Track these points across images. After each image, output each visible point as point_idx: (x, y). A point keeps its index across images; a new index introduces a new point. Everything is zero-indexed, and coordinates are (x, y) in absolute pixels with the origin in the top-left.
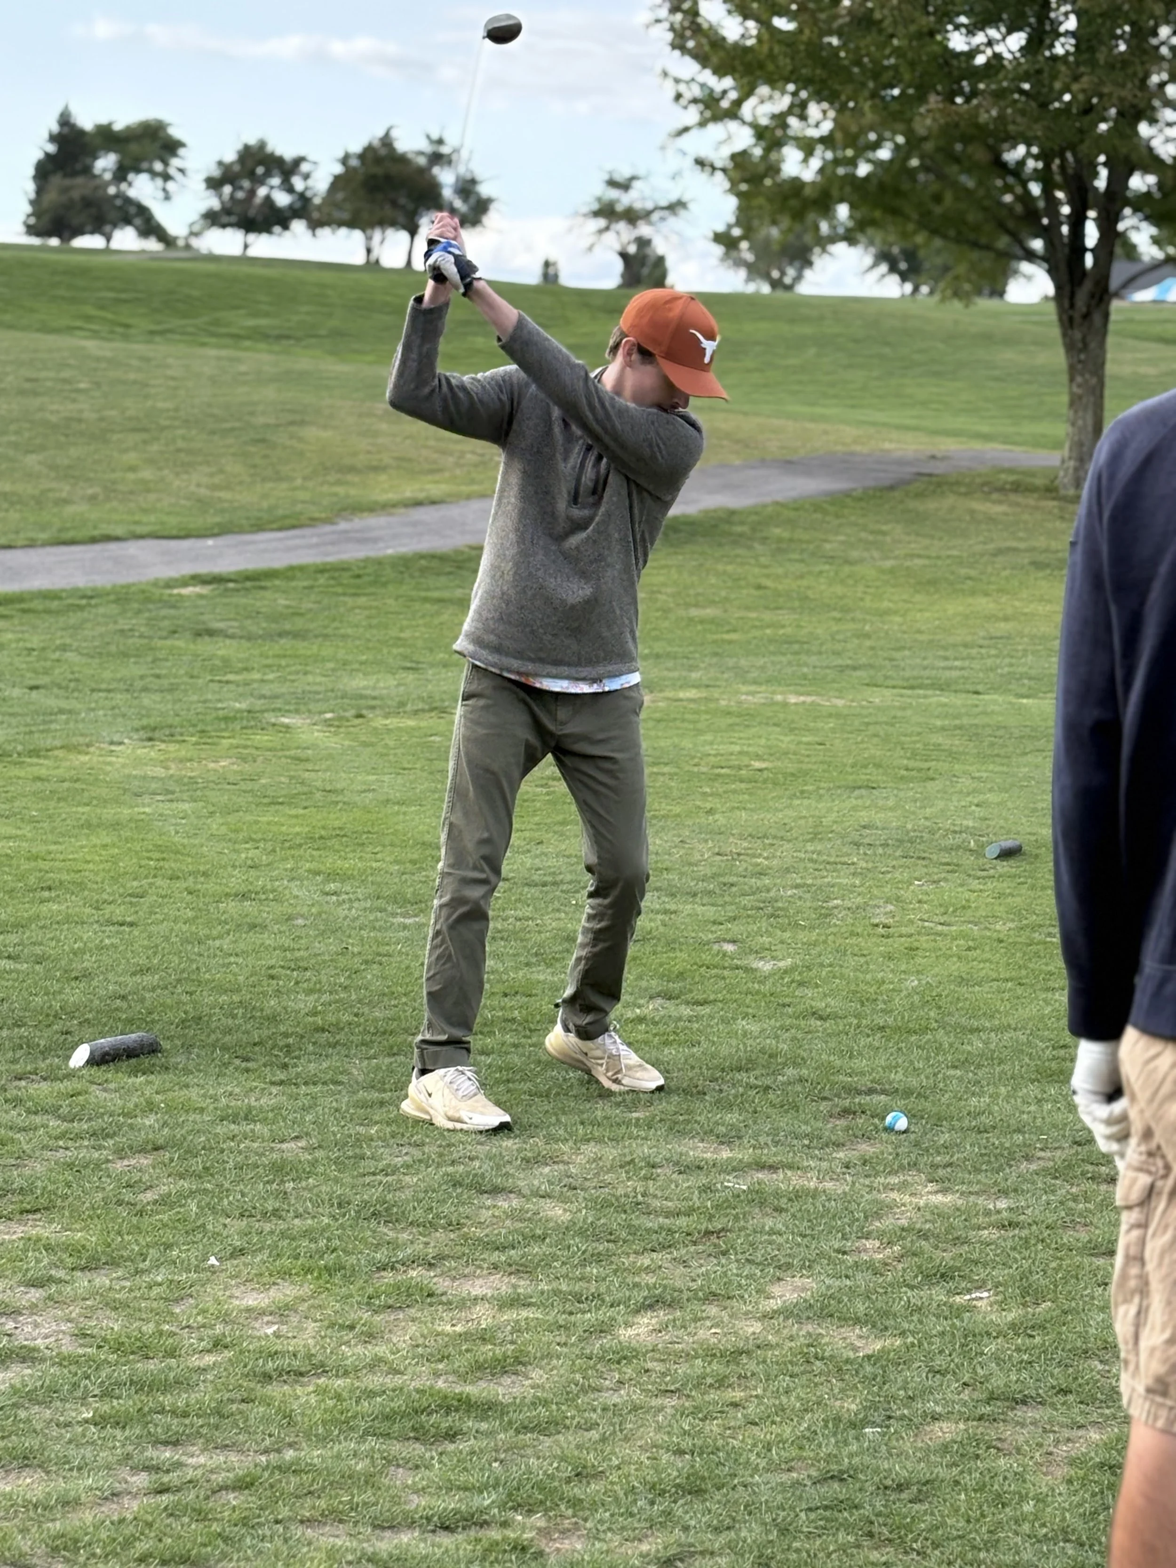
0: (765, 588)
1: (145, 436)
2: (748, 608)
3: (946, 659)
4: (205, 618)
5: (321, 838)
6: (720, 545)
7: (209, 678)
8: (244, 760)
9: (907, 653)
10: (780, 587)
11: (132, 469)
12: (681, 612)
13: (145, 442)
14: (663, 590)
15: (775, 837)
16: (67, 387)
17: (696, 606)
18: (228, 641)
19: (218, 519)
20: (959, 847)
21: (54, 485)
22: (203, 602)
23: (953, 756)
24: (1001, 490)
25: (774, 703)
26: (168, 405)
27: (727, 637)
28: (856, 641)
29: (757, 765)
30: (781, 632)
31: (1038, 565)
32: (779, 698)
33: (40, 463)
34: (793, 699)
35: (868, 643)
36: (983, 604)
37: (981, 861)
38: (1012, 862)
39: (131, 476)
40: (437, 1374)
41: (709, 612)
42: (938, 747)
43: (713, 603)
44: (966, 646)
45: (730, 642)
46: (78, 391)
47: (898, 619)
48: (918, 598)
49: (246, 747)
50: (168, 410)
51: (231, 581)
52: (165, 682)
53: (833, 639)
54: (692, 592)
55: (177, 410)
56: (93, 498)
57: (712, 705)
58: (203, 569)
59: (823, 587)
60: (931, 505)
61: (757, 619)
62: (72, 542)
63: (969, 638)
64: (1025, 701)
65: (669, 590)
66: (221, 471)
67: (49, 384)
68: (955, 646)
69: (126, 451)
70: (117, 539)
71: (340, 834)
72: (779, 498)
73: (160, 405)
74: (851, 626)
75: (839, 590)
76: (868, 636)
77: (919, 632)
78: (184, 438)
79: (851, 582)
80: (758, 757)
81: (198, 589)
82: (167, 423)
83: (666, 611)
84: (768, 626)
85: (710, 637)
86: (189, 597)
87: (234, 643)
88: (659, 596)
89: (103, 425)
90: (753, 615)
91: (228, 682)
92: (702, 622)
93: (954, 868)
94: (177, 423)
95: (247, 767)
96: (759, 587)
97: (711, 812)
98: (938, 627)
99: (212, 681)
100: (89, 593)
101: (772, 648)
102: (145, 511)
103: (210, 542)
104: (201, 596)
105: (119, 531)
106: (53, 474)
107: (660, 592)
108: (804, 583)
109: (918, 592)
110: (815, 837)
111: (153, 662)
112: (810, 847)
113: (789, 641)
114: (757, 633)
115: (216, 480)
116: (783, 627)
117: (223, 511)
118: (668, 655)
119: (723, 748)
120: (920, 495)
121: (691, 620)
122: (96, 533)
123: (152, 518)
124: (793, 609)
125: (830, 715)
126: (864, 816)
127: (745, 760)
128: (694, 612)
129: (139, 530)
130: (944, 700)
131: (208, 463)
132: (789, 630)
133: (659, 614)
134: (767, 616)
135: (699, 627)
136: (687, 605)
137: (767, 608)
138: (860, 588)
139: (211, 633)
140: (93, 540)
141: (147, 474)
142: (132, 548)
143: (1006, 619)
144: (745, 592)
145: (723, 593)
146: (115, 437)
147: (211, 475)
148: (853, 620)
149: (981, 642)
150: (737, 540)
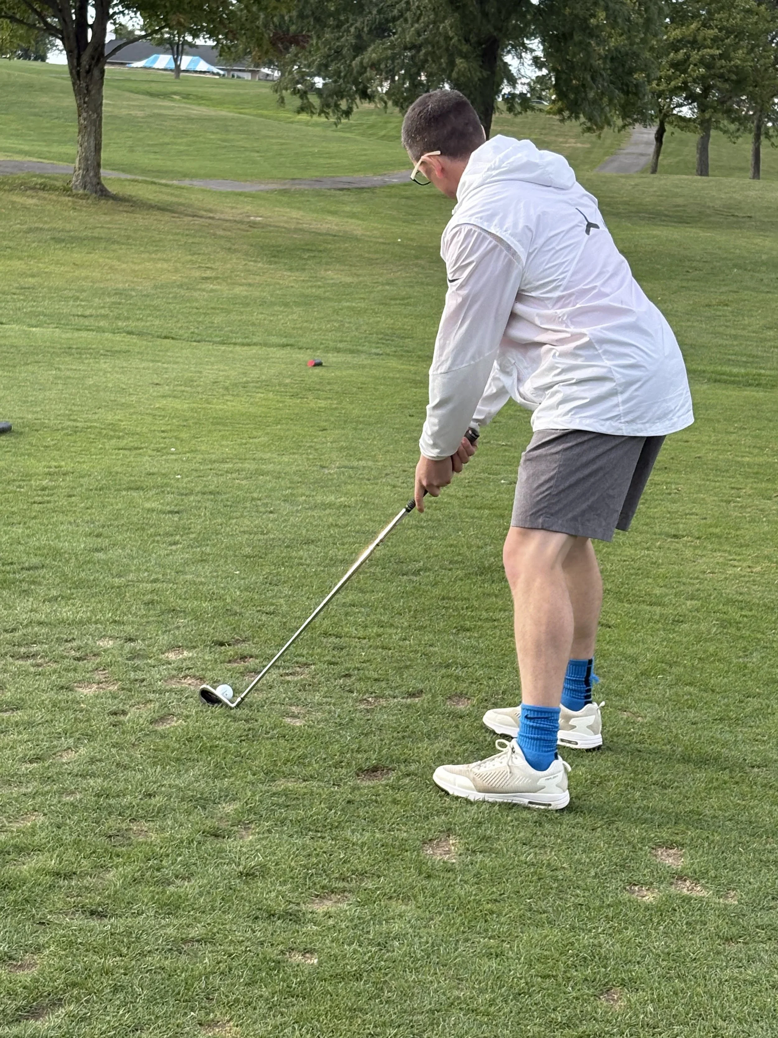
24: (33, 188)
31: (57, 240)
36: (18, 265)
63: (6, 288)
64: (34, 329)
143: (33, 276)
149: (14, 291)
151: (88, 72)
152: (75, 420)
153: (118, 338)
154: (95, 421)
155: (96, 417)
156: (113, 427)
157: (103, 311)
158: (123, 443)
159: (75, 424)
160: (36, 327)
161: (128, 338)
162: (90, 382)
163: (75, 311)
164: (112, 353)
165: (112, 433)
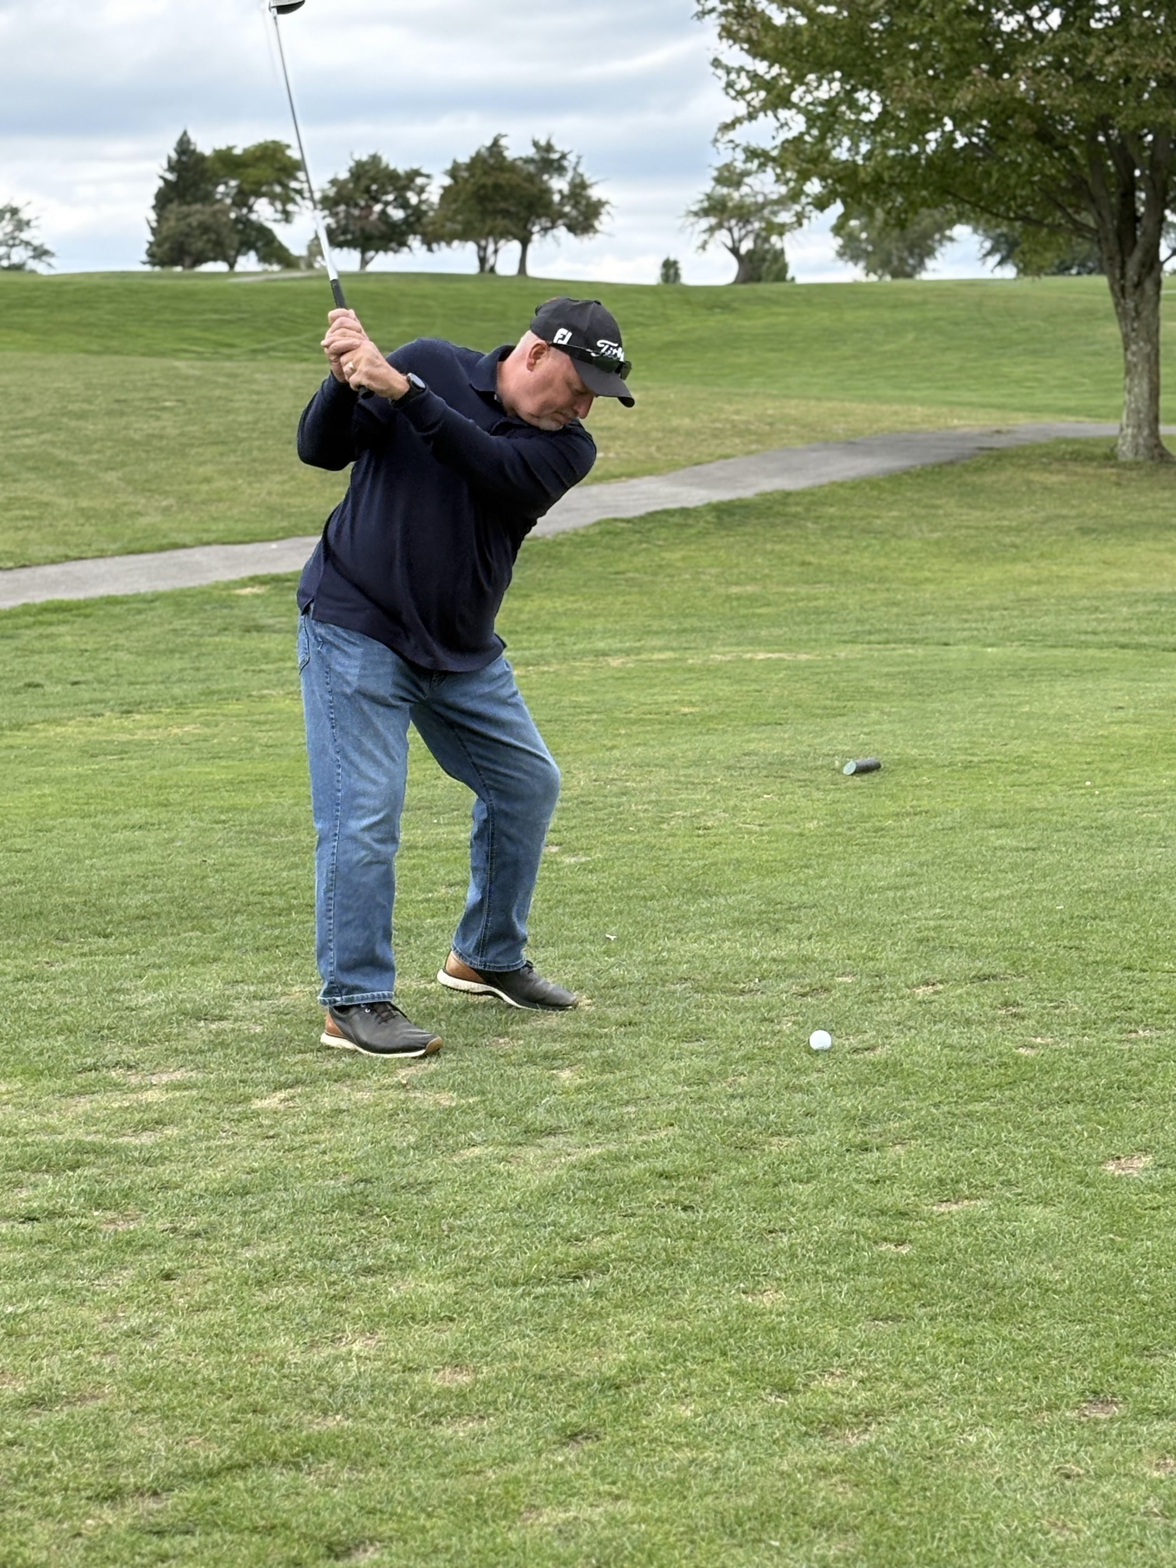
0: (809, 564)
1: (221, 448)
2: (787, 584)
3: (966, 621)
4: (257, 615)
5: (242, 782)
6: (773, 526)
7: (245, 667)
8: (207, 724)
9: (931, 617)
10: (825, 562)
11: (207, 480)
12: (722, 590)
13: (222, 454)
14: (708, 570)
15: (656, 765)
16: (154, 405)
17: (737, 584)
18: (274, 636)
19: (285, 524)
20: (822, 767)
21: (130, 499)
22: (258, 602)
23: (878, 696)
24: (1061, 459)
25: (739, 659)
26: (250, 418)
27: (759, 611)
28: (884, 609)
29: (686, 710)
30: (815, 603)
31: (1084, 531)
32: (748, 656)
33: (119, 479)
34: (761, 656)
35: (895, 610)
36: (1022, 569)
37: (838, 777)
38: (866, 777)
39: (205, 487)
40: (88, 1134)
41: (750, 589)
42: (869, 690)
43: (754, 580)
44: (991, 608)
45: (760, 616)
46: (164, 409)
47: (931, 587)
48: (959, 566)
49: (214, 715)
50: (248, 423)
51: (288, 580)
52: (202, 675)
53: (862, 607)
54: (735, 571)
55: (256, 422)
56: (166, 510)
57: (678, 664)
58: (261, 570)
59: (866, 561)
60: (988, 479)
61: (793, 594)
62: (141, 552)
63: (997, 602)
64: (989, 650)
65: (713, 571)
66: (293, 478)
67: (138, 404)
68: (980, 609)
69: (202, 464)
70: (184, 546)
71: (260, 780)
72: (837, 478)
73: (242, 418)
74: (885, 595)
75: (882, 562)
76: (896, 604)
77: (950, 598)
78: (260, 449)
79: (895, 555)
80: (692, 704)
81: (257, 590)
82: (244, 435)
83: (705, 590)
84: (802, 600)
85: (743, 611)
86: (245, 597)
87: (279, 637)
88: (703, 577)
89: (184, 440)
90: (792, 590)
91: (261, 671)
92: (738, 598)
93: (805, 783)
94: (255, 435)
95: (208, 731)
96: (803, 564)
97: (613, 747)
98: (970, 593)
99: (246, 671)
100: (149, 598)
101: (798, 619)
102: (215, 519)
103: (274, 546)
104: (256, 596)
105: (188, 539)
106: (130, 489)
107: (704, 573)
108: (849, 557)
109: (959, 561)
110: (696, 764)
111: (197, 657)
112: (681, 772)
113: (817, 611)
114: (788, 606)
115: (287, 487)
116: (817, 599)
117: (290, 515)
118: (694, 630)
119: (660, 699)
120: (979, 470)
121: (728, 598)
122: (165, 541)
123: (221, 526)
124: (831, 583)
125: (788, 668)
126: (752, 746)
127: (677, 707)
128: (734, 590)
129: (206, 537)
130: (910, 651)
131: (280, 472)
132: (821, 603)
133: (698, 593)
134: (804, 590)
135: (735, 603)
136: (729, 584)
137: (806, 582)
138: (903, 560)
139: (259, 629)
140: (162, 549)
141: (222, 483)
142: (198, 555)
143: (1039, 583)
144: (787, 569)
145: (766, 571)
146: (193, 451)
147: (283, 483)
148: (888, 590)
149: (1009, 604)
150: (790, 520)
151: (1138, 285)
152: (972, 755)
153: (1105, 654)
154: (999, 754)
155: (1004, 749)
156: (1022, 760)
157: (1126, 626)
158: (1023, 778)
159: (970, 758)
160: (992, 645)
161: (1121, 654)
162: (1026, 709)
163: (1084, 626)
164: (1080, 672)
165: (1015, 767)
